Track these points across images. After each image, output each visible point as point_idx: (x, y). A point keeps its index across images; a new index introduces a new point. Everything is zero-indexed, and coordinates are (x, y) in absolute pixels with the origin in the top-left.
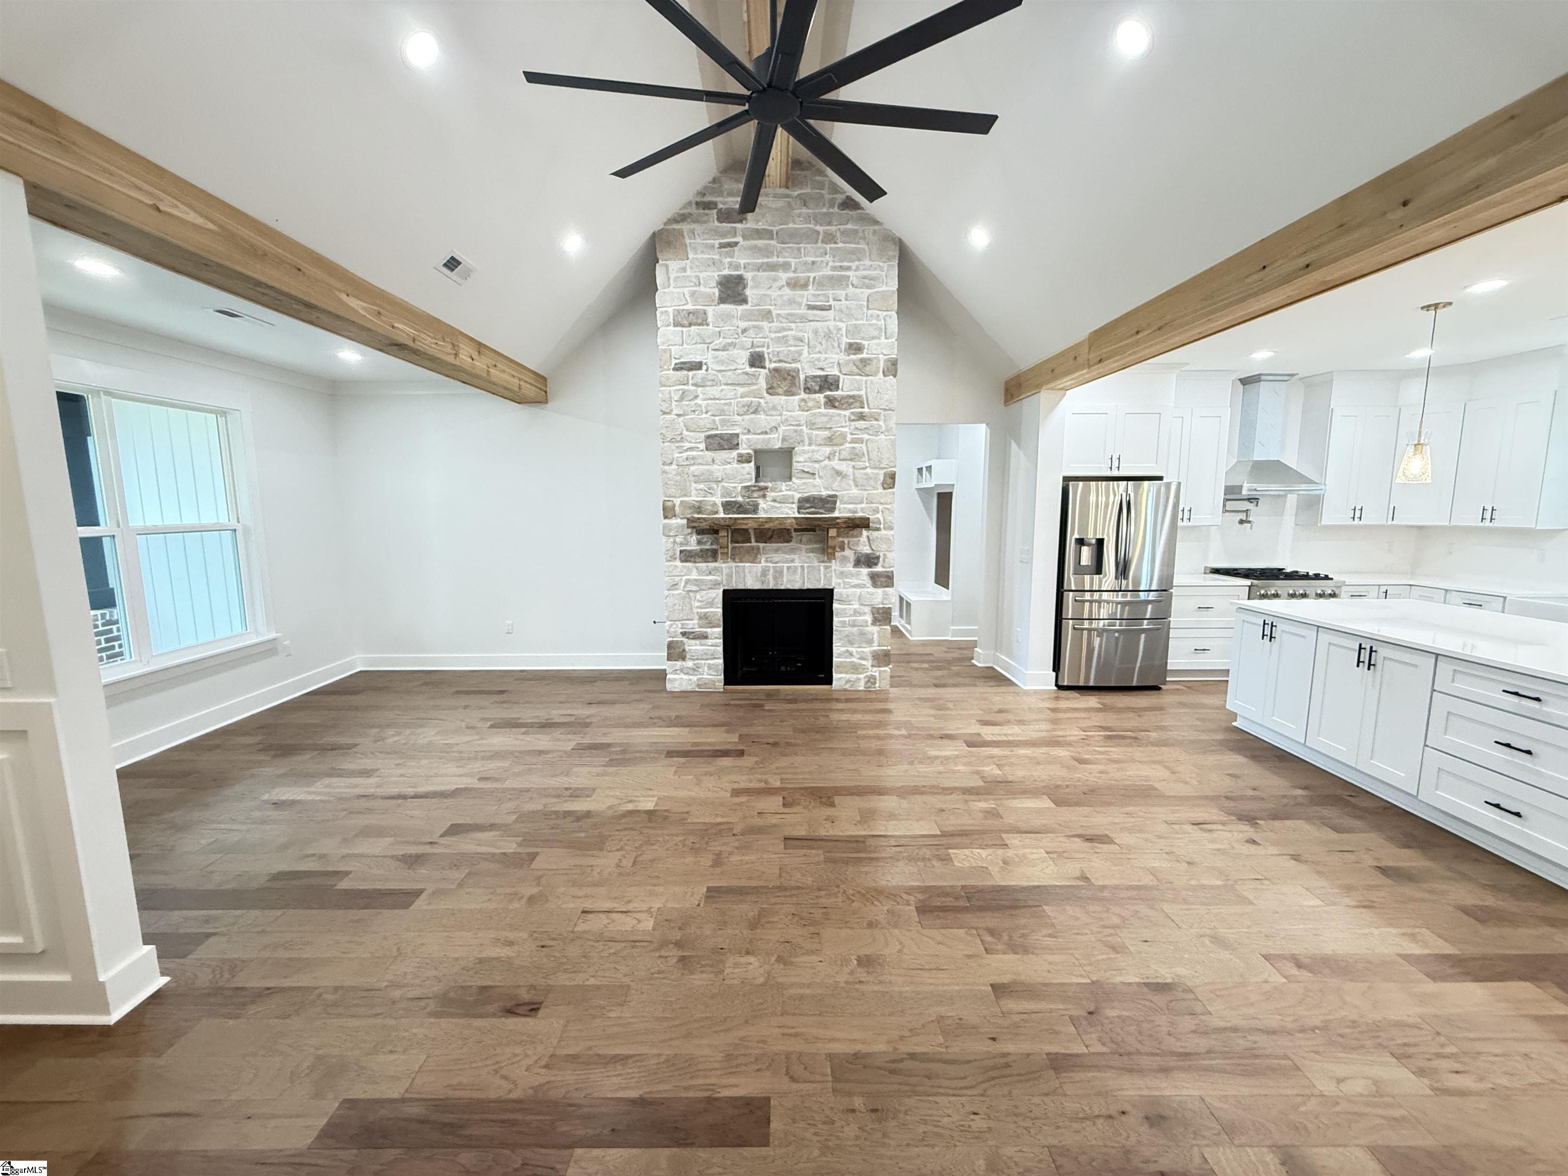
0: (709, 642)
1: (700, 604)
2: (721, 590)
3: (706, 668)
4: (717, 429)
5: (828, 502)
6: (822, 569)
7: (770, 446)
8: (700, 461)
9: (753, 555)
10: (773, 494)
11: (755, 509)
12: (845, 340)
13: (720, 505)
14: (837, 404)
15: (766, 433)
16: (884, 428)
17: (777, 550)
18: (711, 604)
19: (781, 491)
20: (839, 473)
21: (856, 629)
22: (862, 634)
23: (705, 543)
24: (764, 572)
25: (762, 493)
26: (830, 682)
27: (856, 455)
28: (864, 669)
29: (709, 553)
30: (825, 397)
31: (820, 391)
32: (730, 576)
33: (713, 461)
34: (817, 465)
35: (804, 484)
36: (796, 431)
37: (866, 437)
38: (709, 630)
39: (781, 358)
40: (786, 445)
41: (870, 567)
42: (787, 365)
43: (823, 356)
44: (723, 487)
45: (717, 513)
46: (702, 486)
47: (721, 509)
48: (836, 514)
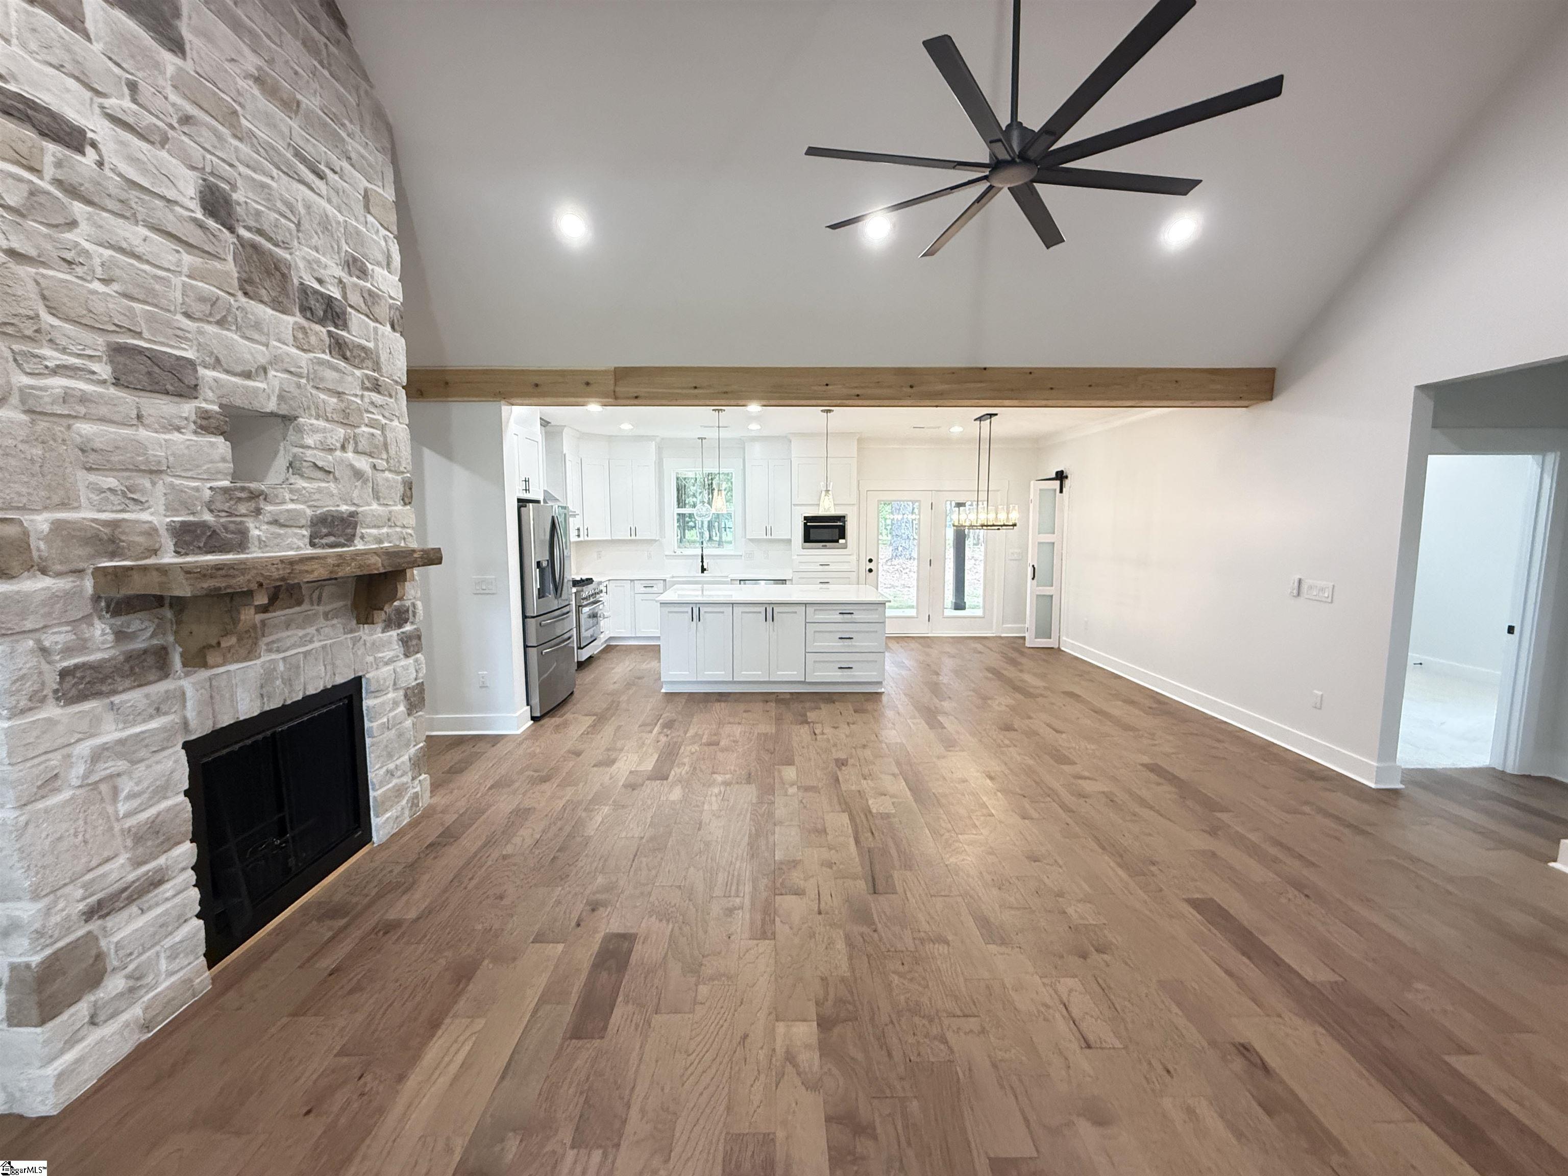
0: (167, 889)
1: (135, 803)
2: (180, 745)
4: (139, 335)
5: (349, 525)
6: (350, 643)
7: (257, 405)
8: (103, 411)
9: (246, 644)
10: (271, 508)
11: (241, 541)
12: (344, 246)
13: (163, 532)
14: (348, 354)
15: (248, 375)
16: (397, 412)
17: (287, 624)
18: (161, 792)
19: (283, 502)
20: (356, 474)
21: (392, 731)
22: (398, 736)
23: (131, 637)
24: (268, 676)
25: (252, 505)
26: (369, 837)
27: (376, 447)
28: (406, 788)
29: (151, 660)
30: (329, 332)
31: (322, 322)
33: (139, 417)
34: (330, 458)
35: (319, 490)
36: (297, 386)
37: (382, 419)
38: (161, 861)
39: (266, 227)
40: (284, 410)
41: (400, 625)
42: (269, 245)
43: (321, 259)
44: (172, 486)
45: (155, 552)
46: (111, 482)
47: (168, 543)
48: (359, 546)
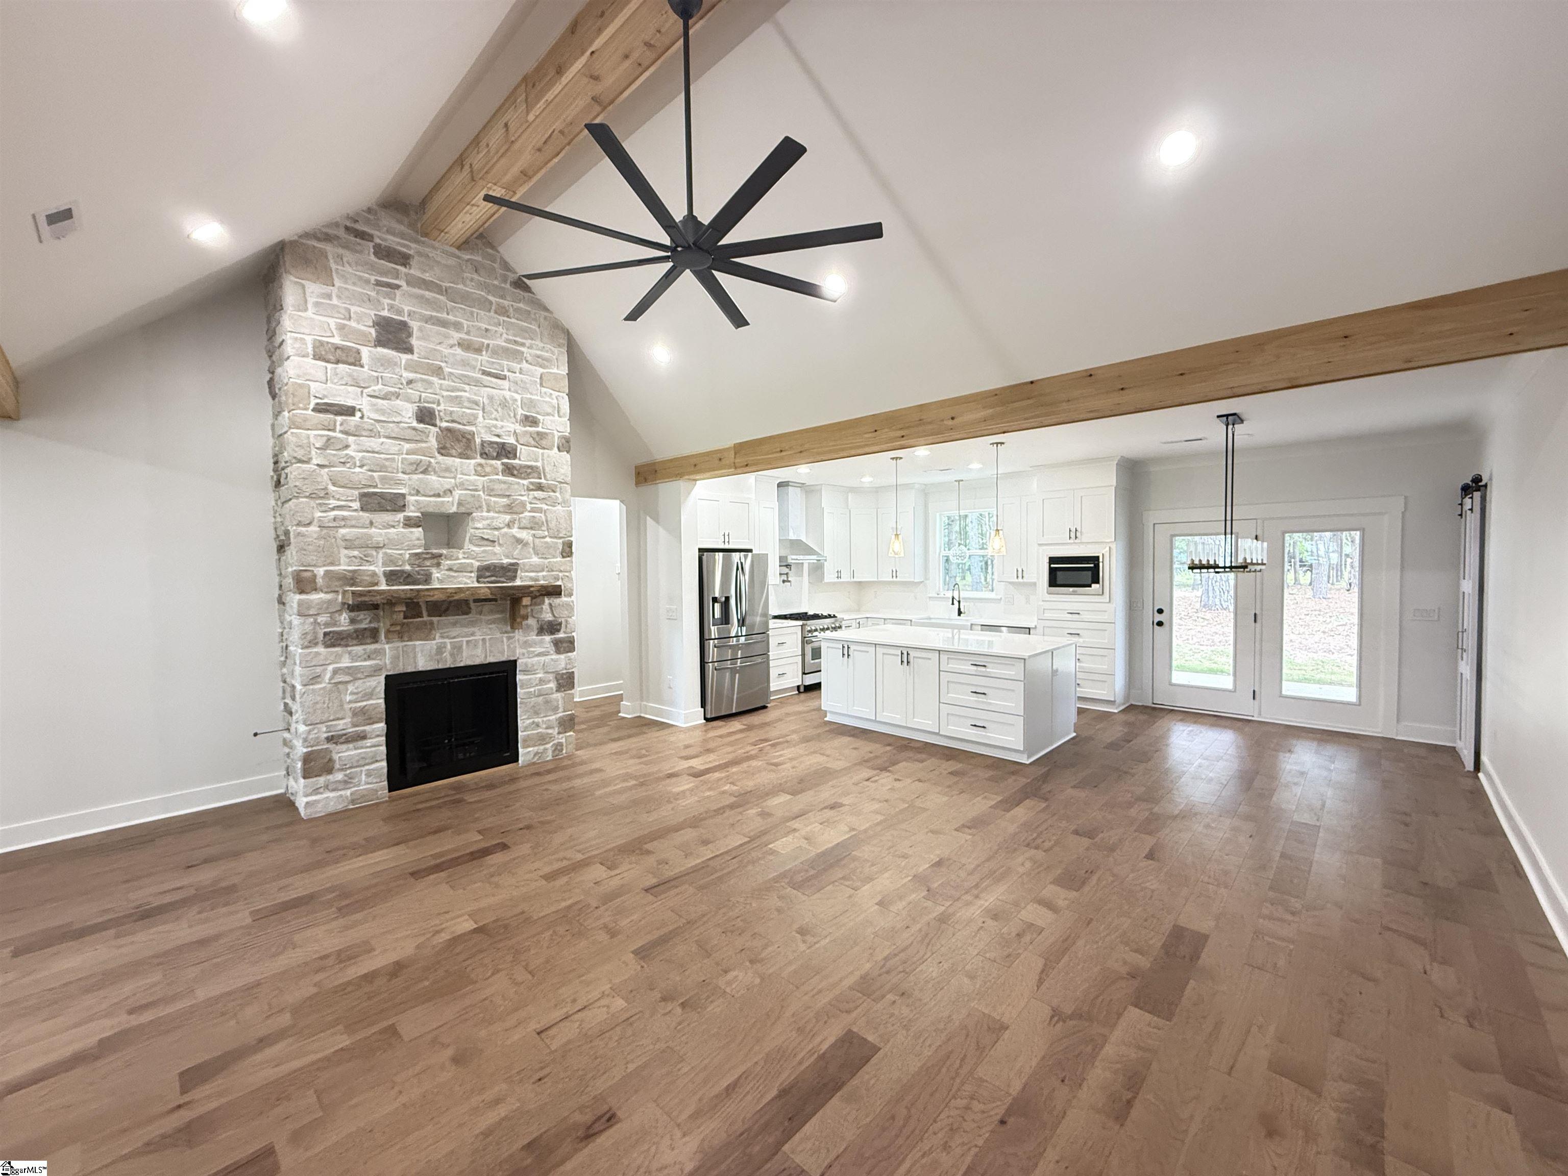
0: (368, 742)
1: (355, 697)
2: (384, 676)
3: (363, 777)
4: (376, 487)
5: (509, 570)
6: (505, 639)
7: (443, 510)
8: (353, 523)
9: (426, 632)
10: (448, 562)
11: (428, 579)
12: (520, 412)
13: (381, 575)
14: (515, 472)
15: (439, 495)
16: (560, 500)
17: (454, 624)
18: (370, 695)
19: (457, 559)
20: (519, 541)
21: (541, 698)
22: (547, 702)
23: (361, 621)
24: (440, 649)
25: (435, 561)
26: (515, 759)
27: (537, 523)
28: (551, 737)
29: (368, 633)
30: (503, 464)
31: (498, 457)
32: (396, 658)
33: (371, 523)
34: (496, 533)
35: (484, 551)
36: (473, 496)
37: (545, 507)
38: (367, 728)
39: (455, 418)
40: (463, 510)
41: (552, 633)
42: (461, 427)
43: (499, 424)
44: (386, 554)
45: (376, 584)
46: (356, 553)
47: (383, 580)
48: (518, 583)
